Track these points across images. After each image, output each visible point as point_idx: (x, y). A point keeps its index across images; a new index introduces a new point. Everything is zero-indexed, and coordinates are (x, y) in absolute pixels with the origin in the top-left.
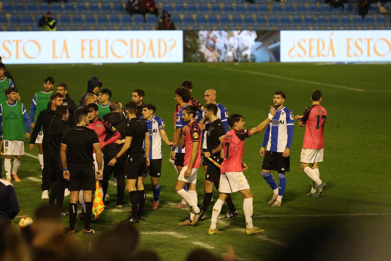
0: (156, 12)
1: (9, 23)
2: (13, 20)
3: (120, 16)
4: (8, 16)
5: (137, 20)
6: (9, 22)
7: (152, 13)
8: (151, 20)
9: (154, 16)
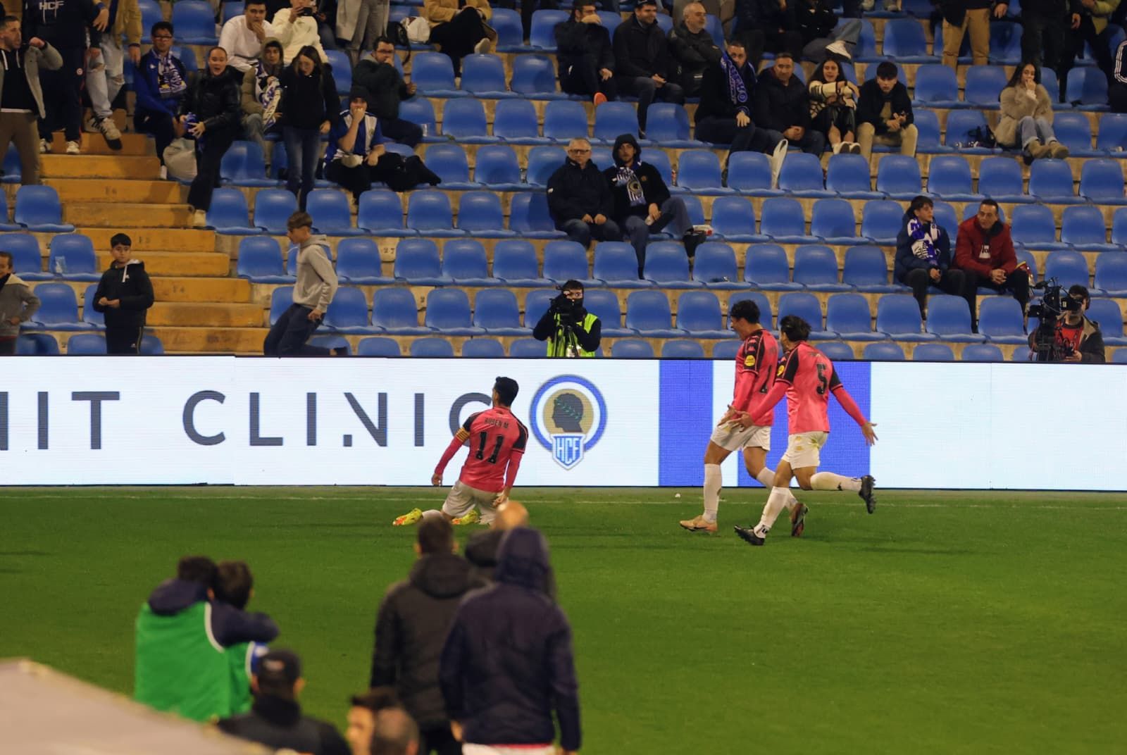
0: (1016, 285)
1: (424, 323)
2: (441, 311)
3: (873, 302)
4: (420, 294)
5: (943, 319)
6: (422, 316)
7: (1000, 289)
8: (996, 319)
9: (1009, 302)
